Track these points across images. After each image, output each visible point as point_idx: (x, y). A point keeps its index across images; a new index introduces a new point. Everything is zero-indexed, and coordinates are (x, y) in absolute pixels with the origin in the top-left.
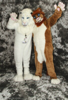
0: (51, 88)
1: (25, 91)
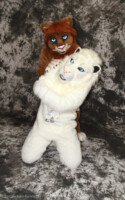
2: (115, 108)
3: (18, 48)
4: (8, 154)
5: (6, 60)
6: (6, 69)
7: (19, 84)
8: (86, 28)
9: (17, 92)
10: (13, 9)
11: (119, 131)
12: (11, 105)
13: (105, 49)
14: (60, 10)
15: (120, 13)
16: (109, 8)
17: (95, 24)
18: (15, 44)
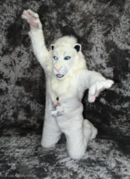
0: (85, 161)
1: (30, 167)
2: (117, 107)
3: (16, 59)
4: (18, 168)
5: (6, 72)
6: (7, 80)
7: (20, 94)
8: (81, 33)
9: (20, 102)
10: (9, 22)
11: (124, 129)
12: (15, 115)
13: (100, 51)
14: (53, 18)
15: (110, 16)
16: (100, 12)
17: (88, 29)
18: (14, 55)
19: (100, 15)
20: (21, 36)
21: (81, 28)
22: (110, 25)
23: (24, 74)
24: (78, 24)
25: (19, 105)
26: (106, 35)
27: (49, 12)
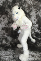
19: (35, 5)
20: (5, 11)
21: (28, 9)
22: (38, 9)
23: (5, 26)
24: (27, 8)
25: (3, 37)
26: (36, 13)
27: (16, 3)
